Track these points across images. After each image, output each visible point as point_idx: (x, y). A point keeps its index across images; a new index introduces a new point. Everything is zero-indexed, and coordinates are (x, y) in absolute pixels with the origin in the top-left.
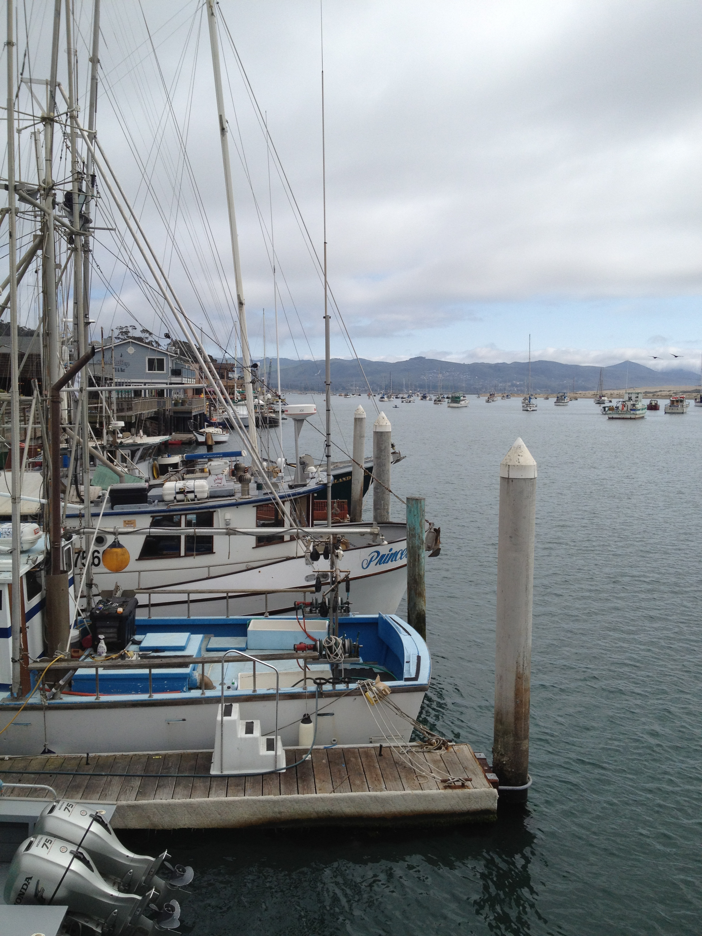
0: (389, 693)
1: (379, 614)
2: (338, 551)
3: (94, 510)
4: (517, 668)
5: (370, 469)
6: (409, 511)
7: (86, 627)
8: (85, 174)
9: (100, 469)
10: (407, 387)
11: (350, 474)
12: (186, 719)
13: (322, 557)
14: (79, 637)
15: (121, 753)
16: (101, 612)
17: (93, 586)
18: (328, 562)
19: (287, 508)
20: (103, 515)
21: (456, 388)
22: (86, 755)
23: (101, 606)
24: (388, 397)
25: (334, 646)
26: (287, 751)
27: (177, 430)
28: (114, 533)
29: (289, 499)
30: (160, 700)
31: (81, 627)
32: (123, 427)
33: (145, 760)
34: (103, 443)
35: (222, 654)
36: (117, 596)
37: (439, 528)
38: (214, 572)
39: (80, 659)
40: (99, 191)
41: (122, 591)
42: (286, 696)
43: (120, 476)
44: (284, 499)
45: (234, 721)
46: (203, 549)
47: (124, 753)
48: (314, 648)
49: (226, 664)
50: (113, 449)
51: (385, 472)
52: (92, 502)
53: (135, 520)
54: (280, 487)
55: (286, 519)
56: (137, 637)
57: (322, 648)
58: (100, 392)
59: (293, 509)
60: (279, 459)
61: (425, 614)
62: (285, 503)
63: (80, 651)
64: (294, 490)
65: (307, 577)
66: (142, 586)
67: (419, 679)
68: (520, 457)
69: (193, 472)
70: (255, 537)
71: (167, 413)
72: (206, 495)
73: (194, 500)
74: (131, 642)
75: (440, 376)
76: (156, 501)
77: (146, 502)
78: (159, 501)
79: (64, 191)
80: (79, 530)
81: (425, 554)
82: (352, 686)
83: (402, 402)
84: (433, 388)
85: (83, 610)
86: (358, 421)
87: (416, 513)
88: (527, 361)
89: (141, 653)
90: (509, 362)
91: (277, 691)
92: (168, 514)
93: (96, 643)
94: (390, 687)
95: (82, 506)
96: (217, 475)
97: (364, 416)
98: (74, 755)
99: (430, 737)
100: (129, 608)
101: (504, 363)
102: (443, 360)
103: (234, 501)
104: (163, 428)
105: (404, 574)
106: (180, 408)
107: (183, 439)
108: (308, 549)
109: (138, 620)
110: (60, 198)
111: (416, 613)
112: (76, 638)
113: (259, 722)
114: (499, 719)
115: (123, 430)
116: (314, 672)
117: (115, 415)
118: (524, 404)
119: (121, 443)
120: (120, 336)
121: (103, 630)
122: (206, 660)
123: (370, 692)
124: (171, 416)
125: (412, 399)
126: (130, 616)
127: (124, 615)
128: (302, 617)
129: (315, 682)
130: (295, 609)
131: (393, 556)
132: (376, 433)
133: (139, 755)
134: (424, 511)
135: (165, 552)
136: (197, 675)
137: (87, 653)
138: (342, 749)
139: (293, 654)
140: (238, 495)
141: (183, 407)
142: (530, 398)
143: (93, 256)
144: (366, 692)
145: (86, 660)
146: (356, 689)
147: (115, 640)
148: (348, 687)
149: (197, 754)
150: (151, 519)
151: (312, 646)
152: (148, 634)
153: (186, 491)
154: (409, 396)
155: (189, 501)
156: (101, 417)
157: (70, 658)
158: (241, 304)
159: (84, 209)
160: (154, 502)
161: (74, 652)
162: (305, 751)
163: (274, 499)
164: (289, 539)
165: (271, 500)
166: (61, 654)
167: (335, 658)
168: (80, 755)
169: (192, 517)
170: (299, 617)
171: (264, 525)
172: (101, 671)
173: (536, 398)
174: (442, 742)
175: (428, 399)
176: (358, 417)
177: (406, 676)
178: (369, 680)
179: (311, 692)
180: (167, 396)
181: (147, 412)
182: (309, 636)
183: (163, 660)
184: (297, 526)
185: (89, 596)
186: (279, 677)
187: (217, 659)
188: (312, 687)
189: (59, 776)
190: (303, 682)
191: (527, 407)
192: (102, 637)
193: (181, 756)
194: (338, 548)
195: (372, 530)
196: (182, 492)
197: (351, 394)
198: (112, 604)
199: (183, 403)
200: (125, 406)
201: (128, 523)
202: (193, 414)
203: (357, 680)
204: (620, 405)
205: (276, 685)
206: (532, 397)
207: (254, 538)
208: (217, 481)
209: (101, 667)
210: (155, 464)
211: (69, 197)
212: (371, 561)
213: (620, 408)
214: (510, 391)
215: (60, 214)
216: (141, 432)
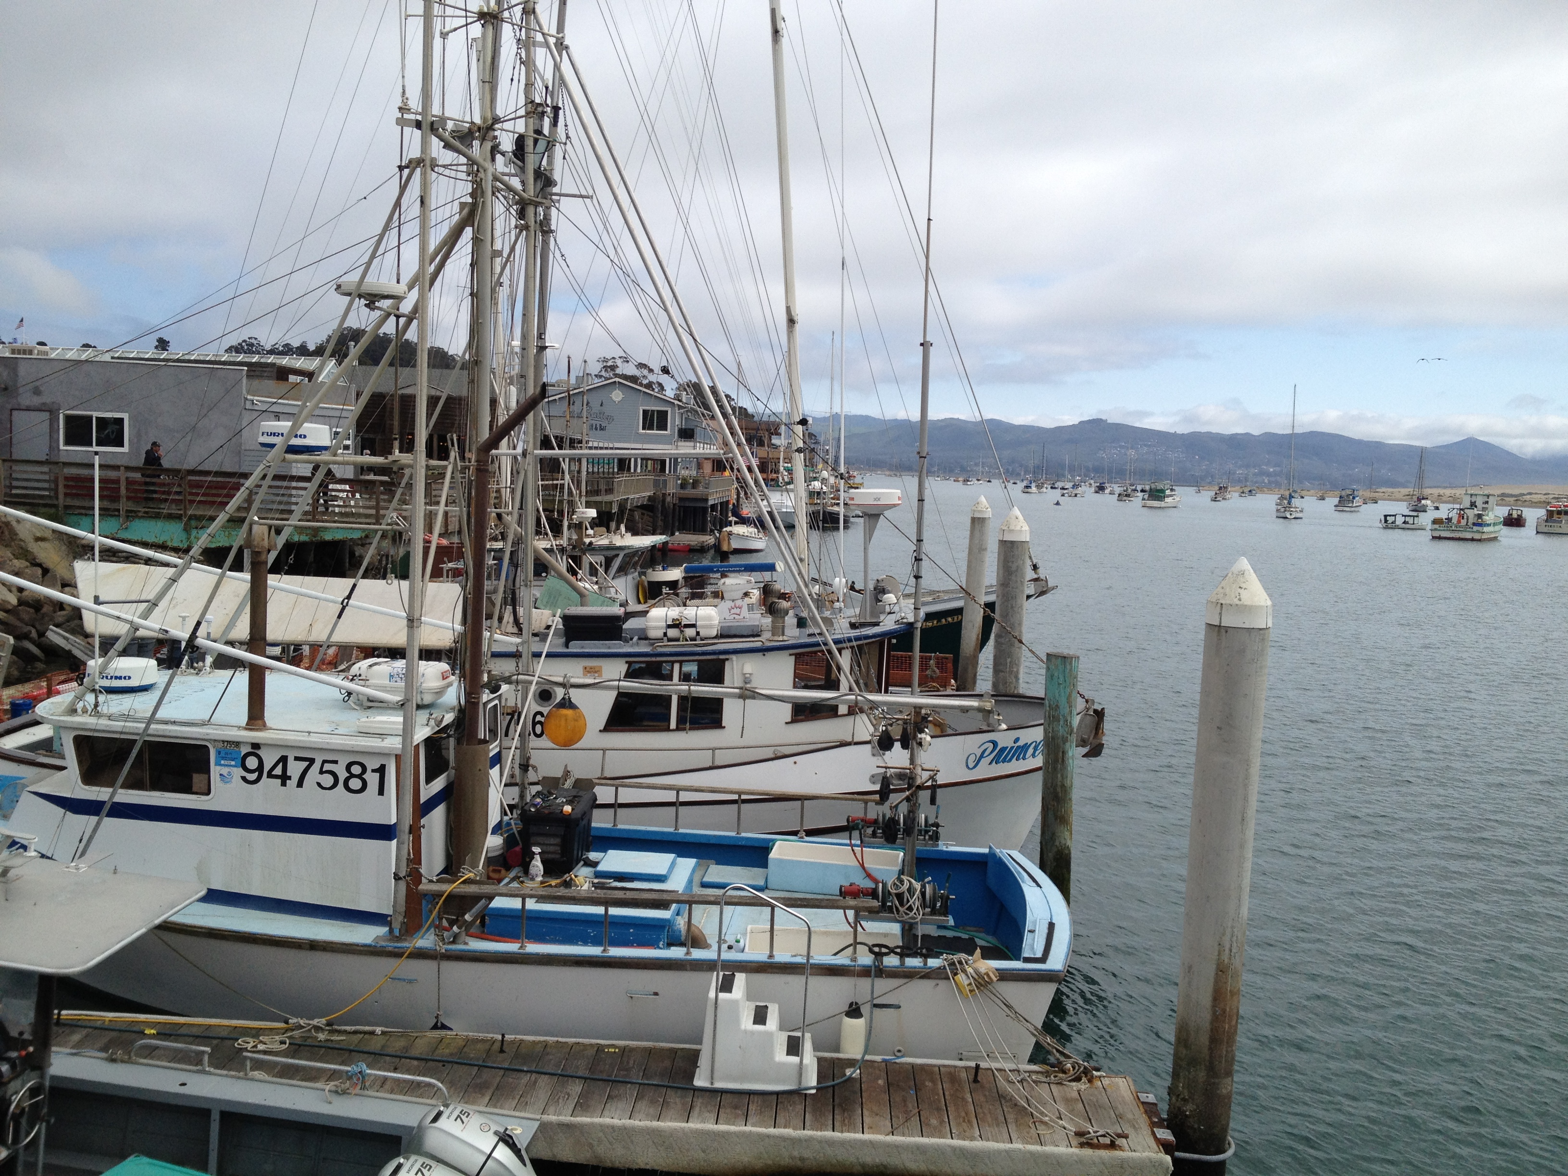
0: (995, 979)
1: (990, 848)
2: (923, 736)
3: (535, 648)
4: (1219, 955)
5: (990, 606)
6: (1050, 677)
7: (514, 833)
8: (548, 106)
9: (551, 582)
10: (1072, 469)
11: (959, 611)
12: (660, 993)
13: (897, 745)
14: (503, 848)
15: (556, 1039)
16: (537, 810)
17: (530, 768)
18: (906, 754)
19: (845, 660)
20: (547, 656)
21: (1158, 475)
22: (500, 1037)
23: (538, 800)
24: (1038, 487)
25: (906, 894)
26: (820, 1060)
27: (684, 528)
28: (563, 685)
29: (848, 645)
30: (620, 958)
31: (508, 831)
32: (593, 518)
33: (591, 1052)
34: (562, 542)
35: (720, 892)
36: (566, 786)
37: (1103, 709)
38: (722, 758)
39: (502, 884)
40: (570, 135)
41: (574, 780)
42: (822, 969)
43: (582, 595)
44: (840, 646)
45: (735, 1002)
46: (706, 721)
47: (560, 1039)
48: (873, 894)
49: (728, 909)
50: (577, 553)
51: (1016, 609)
52: (535, 635)
53: (601, 667)
54: (836, 626)
55: (842, 678)
56: (593, 856)
57: (887, 894)
58: (561, 459)
59: (856, 662)
60: (837, 579)
61: (1070, 853)
62: (843, 652)
63: (503, 871)
64: (858, 631)
65: (873, 776)
66: (608, 774)
67: (1048, 961)
68: (1241, 591)
69: (701, 596)
70: (790, 706)
71: (669, 499)
72: (714, 633)
73: (695, 640)
74: (582, 863)
75: (1132, 452)
76: (636, 638)
77: (619, 638)
78: (640, 639)
79: (514, 132)
80: (510, 677)
81: (1075, 753)
82: (933, 963)
83: (1063, 495)
84: (1117, 473)
85: (512, 807)
86: (977, 522)
87: (1061, 680)
88: (1289, 431)
89: (596, 881)
90: (1256, 432)
91: (808, 961)
92: (654, 659)
93: (528, 860)
94: (997, 970)
95: (518, 640)
96: (733, 601)
97: (989, 514)
98: (481, 1035)
99: (1062, 1059)
100: (582, 806)
101: (1247, 434)
102: (1137, 425)
103: (759, 644)
104: (660, 523)
105: (1037, 782)
106: (690, 492)
107: (692, 543)
108: (876, 729)
109: (595, 828)
110: (507, 144)
111: (1055, 850)
112: (497, 850)
113: (776, 1006)
114: (1183, 1040)
115: (595, 523)
116: (870, 934)
117: (584, 499)
118: (1279, 507)
119: (591, 543)
120: (603, 373)
121: (540, 839)
122: (696, 899)
123: (963, 975)
124: (674, 505)
125: (1079, 490)
126: (582, 819)
127: (573, 817)
128: (859, 842)
129: (871, 951)
130: (849, 828)
131: (1021, 751)
132: (1003, 543)
133: (584, 1045)
134: (1076, 677)
135: (645, 723)
136: (681, 923)
137: (512, 874)
138: (913, 1066)
139: (838, 900)
140: (766, 635)
141: (693, 491)
142: (1291, 497)
143: (555, 240)
144: (956, 974)
145: (511, 885)
146: (939, 968)
147: (558, 856)
148: (925, 964)
149: (674, 1051)
150: (626, 666)
151: (870, 891)
152: (610, 852)
153: (683, 623)
154: (1075, 486)
155: (687, 640)
156: (561, 502)
157: (484, 879)
158: (791, 321)
159: (544, 162)
160: (632, 639)
161: (494, 871)
162: (851, 1063)
163: (825, 644)
164: (846, 712)
165: (819, 645)
166: (470, 871)
167: (907, 914)
168: (492, 1035)
169: (692, 668)
170: (853, 842)
171: (806, 687)
172: (531, 905)
173: (1302, 497)
174: (1082, 1069)
175: (1107, 491)
176: (977, 515)
177: (1026, 954)
178: (963, 956)
179: (864, 966)
180: (670, 471)
181: (637, 496)
182: (869, 875)
183: (628, 893)
184: (860, 690)
185: (523, 784)
186: (813, 935)
187: (712, 899)
188: (865, 959)
189: (456, 1066)
190: (851, 949)
191: (1285, 510)
192: (536, 850)
193: (650, 1051)
194: (922, 731)
195: (982, 704)
196: (675, 624)
197: (974, 479)
198: (556, 798)
199: (696, 483)
200: (603, 487)
201: (588, 671)
202: (711, 503)
203: (942, 954)
204: (1454, 515)
205: (806, 949)
206: (1296, 495)
207: (788, 707)
208: (733, 611)
209: (531, 896)
210: (643, 581)
211: (520, 142)
212: (982, 756)
213: (1455, 521)
214: (1256, 482)
215: (507, 170)
216: (623, 527)
